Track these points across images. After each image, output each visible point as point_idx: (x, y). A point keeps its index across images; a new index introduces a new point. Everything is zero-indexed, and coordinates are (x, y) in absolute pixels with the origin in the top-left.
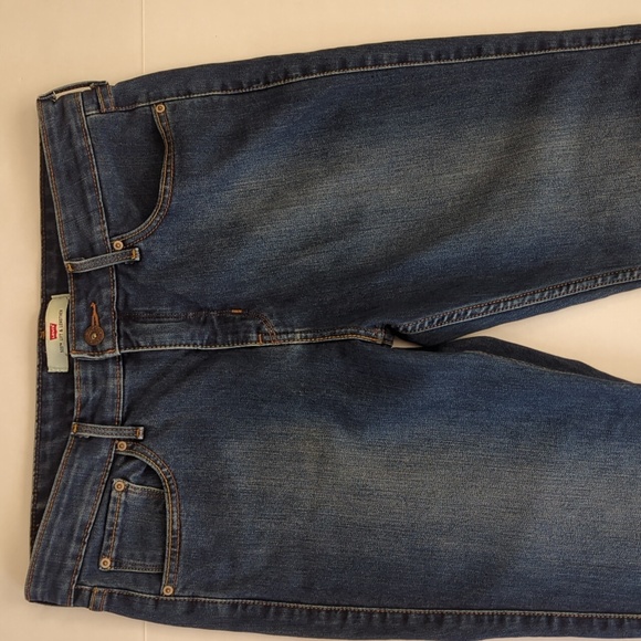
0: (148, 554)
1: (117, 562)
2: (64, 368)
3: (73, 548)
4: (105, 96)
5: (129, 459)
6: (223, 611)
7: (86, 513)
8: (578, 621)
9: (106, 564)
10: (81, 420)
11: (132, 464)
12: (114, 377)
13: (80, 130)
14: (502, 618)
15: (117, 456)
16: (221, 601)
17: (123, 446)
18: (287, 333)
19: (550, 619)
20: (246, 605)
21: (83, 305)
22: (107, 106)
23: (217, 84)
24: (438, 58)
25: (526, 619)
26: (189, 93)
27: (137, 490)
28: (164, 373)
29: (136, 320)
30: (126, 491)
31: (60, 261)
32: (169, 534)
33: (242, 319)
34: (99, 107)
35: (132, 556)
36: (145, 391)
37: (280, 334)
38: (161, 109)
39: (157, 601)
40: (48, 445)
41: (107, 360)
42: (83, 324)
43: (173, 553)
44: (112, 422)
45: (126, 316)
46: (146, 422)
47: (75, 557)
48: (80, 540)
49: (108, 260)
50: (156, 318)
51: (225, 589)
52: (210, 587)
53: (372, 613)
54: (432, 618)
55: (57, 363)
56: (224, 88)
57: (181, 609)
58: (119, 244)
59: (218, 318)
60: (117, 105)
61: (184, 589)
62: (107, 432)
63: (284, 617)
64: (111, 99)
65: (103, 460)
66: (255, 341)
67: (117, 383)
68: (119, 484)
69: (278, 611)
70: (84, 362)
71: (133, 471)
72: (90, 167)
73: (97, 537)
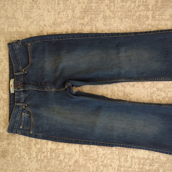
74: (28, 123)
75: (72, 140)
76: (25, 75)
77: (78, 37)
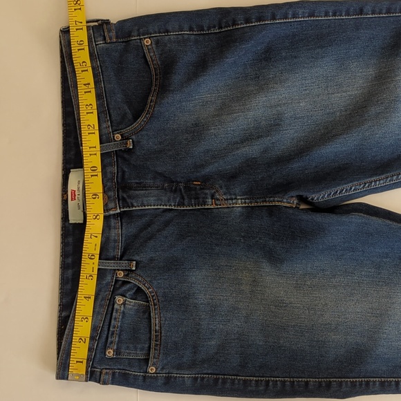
0: (139, 346)
1: (117, 352)
2: (80, 220)
4: (109, 31)
5: (125, 283)
6: (188, 382)
7: (97, 321)
9: (110, 353)
11: (128, 286)
12: (115, 228)
14: (368, 383)
15: (117, 281)
16: (187, 376)
17: (121, 275)
18: (232, 199)
20: (203, 379)
22: (110, 38)
23: (186, 26)
24: (334, 15)
25: (382, 384)
26: (167, 31)
27: (132, 303)
28: (149, 225)
29: (130, 189)
30: (124, 304)
32: (153, 333)
33: (201, 189)
34: (105, 39)
35: (128, 348)
36: (136, 236)
37: (227, 199)
38: (147, 42)
39: (144, 377)
43: (156, 345)
44: (114, 258)
45: (123, 186)
46: (137, 258)
48: (93, 338)
49: (111, 147)
50: (145, 187)
51: (190, 367)
53: (285, 382)
54: (324, 384)
55: (75, 217)
56: (191, 29)
57: (160, 382)
58: (118, 137)
59: (185, 187)
60: (117, 37)
61: (163, 368)
62: (111, 265)
63: (228, 385)
64: (113, 34)
65: (107, 284)
66: (210, 204)
67: (117, 232)
68: (119, 300)
69: (224, 381)
71: (128, 290)
73: (104, 336)
75: (307, 383)
76: (126, 156)
77: (327, 14)
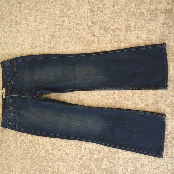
1: (11, 123)
2: (5, 98)
3: (6, 121)
6: (23, 131)
7: (8, 117)
8: (64, 137)
9: (10, 124)
10: (7, 105)
13: (6, 66)
16: (22, 129)
17: (12, 109)
19: (60, 136)
21: (7, 90)
23: (21, 59)
27: (13, 114)
28: (15, 100)
31: (4, 83)
33: (24, 93)
34: (8, 63)
36: (14, 102)
37: (28, 95)
39: (15, 129)
40: (4, 108)
41: (9, 97)
42: (7, 92)
43: (17, 123)
44: (10, 105)
45: (11, 92)
46: (14, 106)
47: (6, 123)
48: (7, 120)
49: (9, 84)
50: (14, 92)
52: (21, 128)
55: (4, 97)
56: (22, 60)
57: (18, 130)
58: (11, 82)
59: (22, 92)
61: (18, 127)
62: (9, 107)
65: (9, 110)
66: (25, 96)
67: (10, 100)
68: (11, 114)
70: (7, 97)
71: (13, 112)
72: (7, 71)
73: (9, 120)
74: (14, 121)
76: (12, 85)
77: (46, 57)
